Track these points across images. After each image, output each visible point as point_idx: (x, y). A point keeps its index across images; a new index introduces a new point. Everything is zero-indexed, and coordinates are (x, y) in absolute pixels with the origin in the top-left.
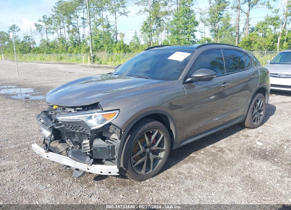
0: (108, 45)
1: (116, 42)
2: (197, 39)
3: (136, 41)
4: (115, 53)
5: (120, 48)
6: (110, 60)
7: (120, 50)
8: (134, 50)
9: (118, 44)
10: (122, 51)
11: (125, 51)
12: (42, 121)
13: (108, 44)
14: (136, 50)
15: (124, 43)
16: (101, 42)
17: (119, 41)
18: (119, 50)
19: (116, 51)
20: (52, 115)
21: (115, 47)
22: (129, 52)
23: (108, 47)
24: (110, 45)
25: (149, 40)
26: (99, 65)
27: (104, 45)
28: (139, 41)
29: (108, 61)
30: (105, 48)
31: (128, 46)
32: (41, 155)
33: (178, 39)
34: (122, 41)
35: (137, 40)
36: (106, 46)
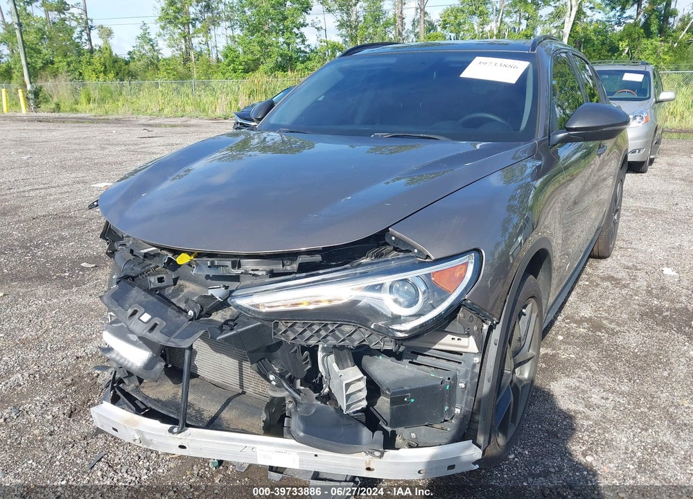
0: (69, 59)
1: (92, 51)
2: (309, 46)
3: (147, 47)
4: (91, 81)
5: (106, 68)
6: (83, 99)
7: (105, 72)
8: (145, 72)
9: (96, 55)
10: (111, 75)
11: (120, 75)
12: (146, 317)
13: (65, 56)
14: (151, 72)
15: (114, 54)
16: (44, 51)
17: (97, 48)
18: (101, 72)
19: (94, 75)
20: (164, 288)
21: (89, 63)
22: (130, 78)
23: (69, 64)
24: (73, 58)
25: (183, 47)
26: (54, 115)
27: (56, 60)
28: (156, 48)
29: (77, 103)
30: (58, 68)
31: (127, 63)
32: (148, 443)
33: (261, 43)
34: (109, 49)
35: (151, 45)
36: (60, 62)
